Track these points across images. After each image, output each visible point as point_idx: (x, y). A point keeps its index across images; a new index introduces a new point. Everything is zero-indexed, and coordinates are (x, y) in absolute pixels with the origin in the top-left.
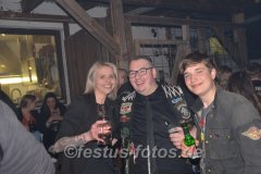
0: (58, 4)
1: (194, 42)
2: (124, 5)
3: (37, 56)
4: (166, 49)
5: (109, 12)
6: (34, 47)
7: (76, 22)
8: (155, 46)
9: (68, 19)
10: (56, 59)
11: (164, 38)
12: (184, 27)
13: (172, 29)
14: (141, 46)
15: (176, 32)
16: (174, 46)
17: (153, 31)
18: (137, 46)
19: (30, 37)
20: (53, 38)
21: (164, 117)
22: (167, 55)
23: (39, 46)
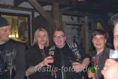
0: (30, 3)
1: (90, 24)
2: (59, 5)
3: (19, 26)
4: (77, 26)
5: (52, 8)
6: (18, 22)
7: (38, 12)
8: (72, 25)
9: (34, 10)
10: (27, 28)
11: (77, 21)
12: (86, 17)
13: (80, 18)
14: (66, 24)
15: (82, 19)
16: (81, 26)
17: (72, 18)
18: (64, 24)
19: (17, 17)
20: (27, 18)
21: (69, 58)
22: (78, 29)
23: (20, 21)
